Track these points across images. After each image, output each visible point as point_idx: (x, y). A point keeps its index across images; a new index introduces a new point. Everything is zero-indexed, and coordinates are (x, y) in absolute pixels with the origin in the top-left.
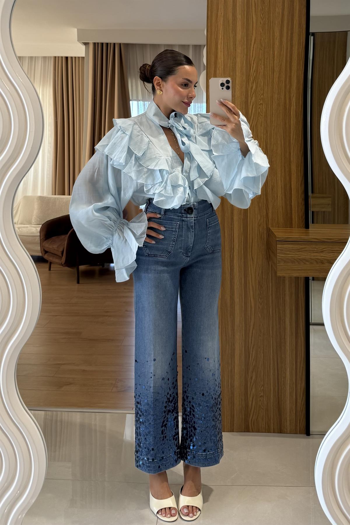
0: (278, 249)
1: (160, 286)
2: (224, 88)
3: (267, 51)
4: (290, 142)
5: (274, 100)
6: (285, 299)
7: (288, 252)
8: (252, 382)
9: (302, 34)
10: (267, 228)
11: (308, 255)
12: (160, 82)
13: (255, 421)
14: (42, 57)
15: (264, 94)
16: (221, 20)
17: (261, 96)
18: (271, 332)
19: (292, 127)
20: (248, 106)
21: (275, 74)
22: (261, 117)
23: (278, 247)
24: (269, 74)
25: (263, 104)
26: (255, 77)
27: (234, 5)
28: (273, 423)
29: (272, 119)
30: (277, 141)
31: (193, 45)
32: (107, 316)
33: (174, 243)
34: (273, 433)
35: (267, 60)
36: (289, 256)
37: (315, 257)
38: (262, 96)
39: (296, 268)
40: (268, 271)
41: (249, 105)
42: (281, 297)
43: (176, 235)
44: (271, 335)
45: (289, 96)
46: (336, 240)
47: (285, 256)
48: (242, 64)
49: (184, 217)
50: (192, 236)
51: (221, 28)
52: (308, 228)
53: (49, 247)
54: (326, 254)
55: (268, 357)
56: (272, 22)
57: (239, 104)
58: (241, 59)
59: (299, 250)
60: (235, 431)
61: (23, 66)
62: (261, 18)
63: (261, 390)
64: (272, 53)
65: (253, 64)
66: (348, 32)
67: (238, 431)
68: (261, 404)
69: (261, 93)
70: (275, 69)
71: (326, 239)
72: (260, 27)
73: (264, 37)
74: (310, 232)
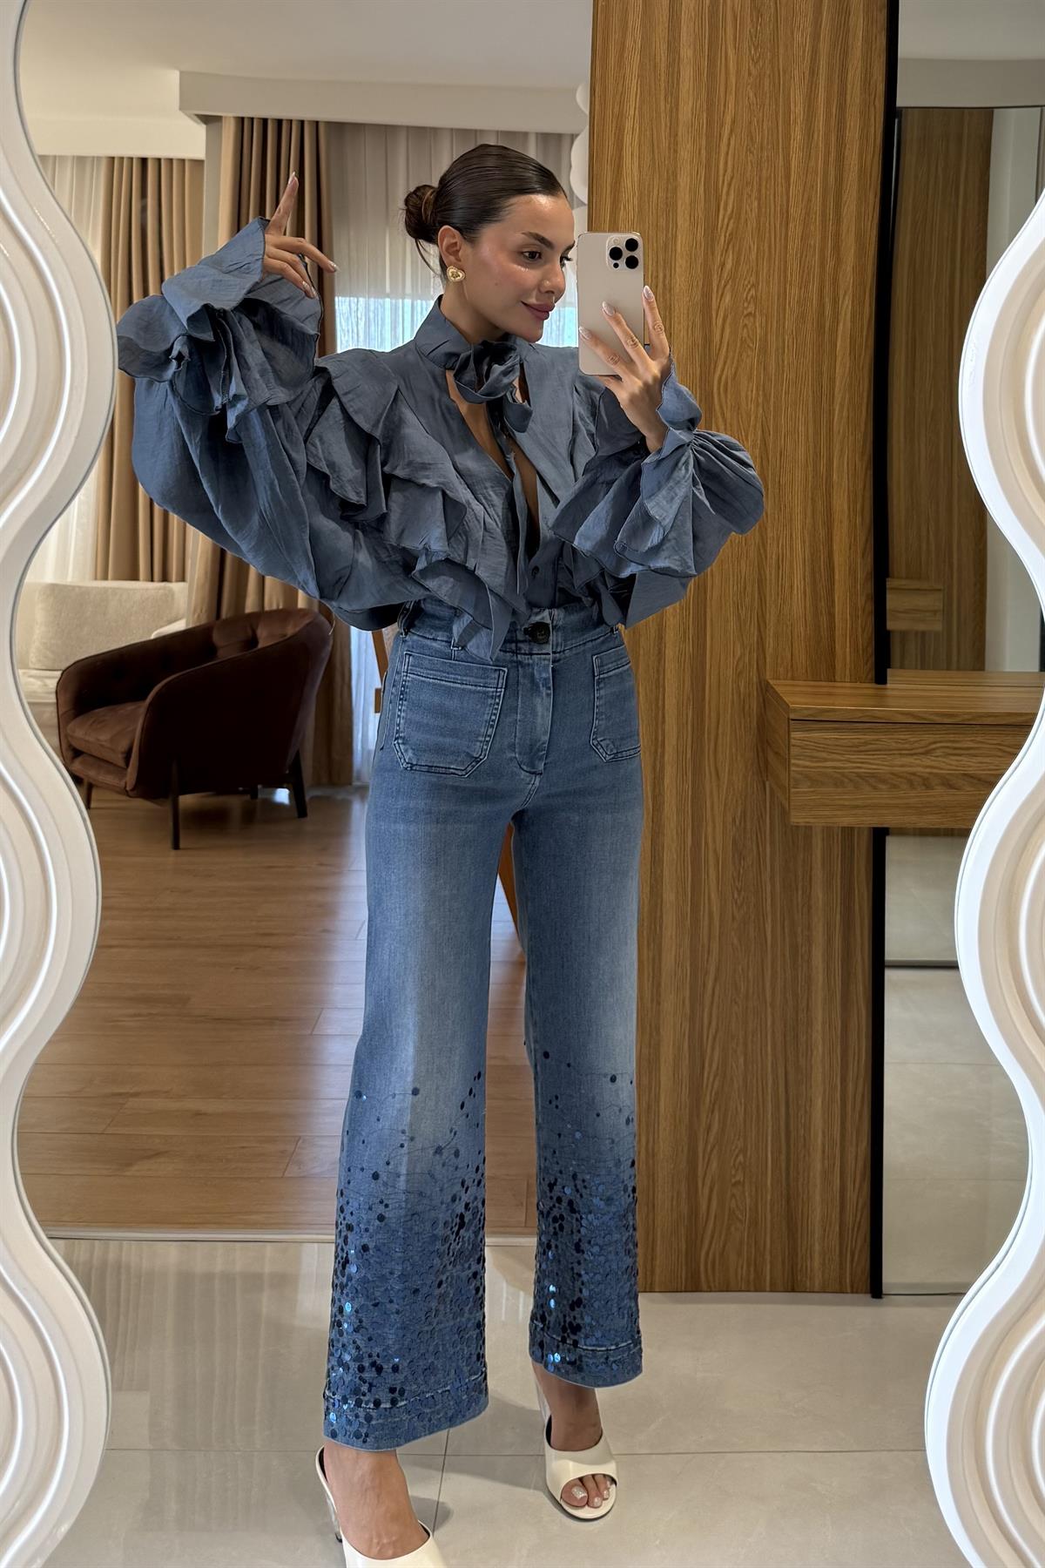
0: (794, 746)
1: (442, 859)
2: (622, 262)
3: (767, 157)
4: (830, 429)
5: (790, 303)
6: (810, 893)
7: (824, 755)
8: (711, 1139)
10: (760, 683)
11: (885, 763)
12: (456, 243)
13: (717, 1256)
14: (74, 157)
15: (758, 285)
16: (634, 62)
17: (750, 290)
18: (768, 991)
19: (837, 384)
20: (710, 318)
21: (791, 225)
22: (749, 353)
23: (795, 739)
24: (773, 227)
25: (755, 316)
26: (731, 234)
27: (673, 17)
28: (771, 1263)
29: (783, 362)
30: (795, 426)
31: (537, 134)
32: (266, 947)
33: (490, 730)
34: (771, 1291)
35: (767, 183)
36: (828, 764)
37: (905, 769)
38: (753, 291)
39: (847, 803)
40: (763, 809)
41: (714, 316)
42: (800, 887)
43: (496, 706)
44: (769, 1000)
45: (834, 291)
46: (966, 717)
47: (813, 765)
48: (695, 194)
49: (523, 651)
50: (548, 710)
51: (634, 85)
52: (884, 681)
53: (87, 738)
54: (940, 759)
55: (759, 1065)
56: (784, 73)
57: (686, 312)
58: (691, 180)
59: (857, 747)
60: (656, 1290)
61: (54, 185)
62: (753, 60)
64: (781, 163)
65: (728, 194)
66: (996, 110)
67: (666, 1290)
68: (737, 1206)
69: (749, 282)
70: (792, 211)
71: (937, 714)
72: (749, 86)
73: (761, 115)
74: (889, 693)
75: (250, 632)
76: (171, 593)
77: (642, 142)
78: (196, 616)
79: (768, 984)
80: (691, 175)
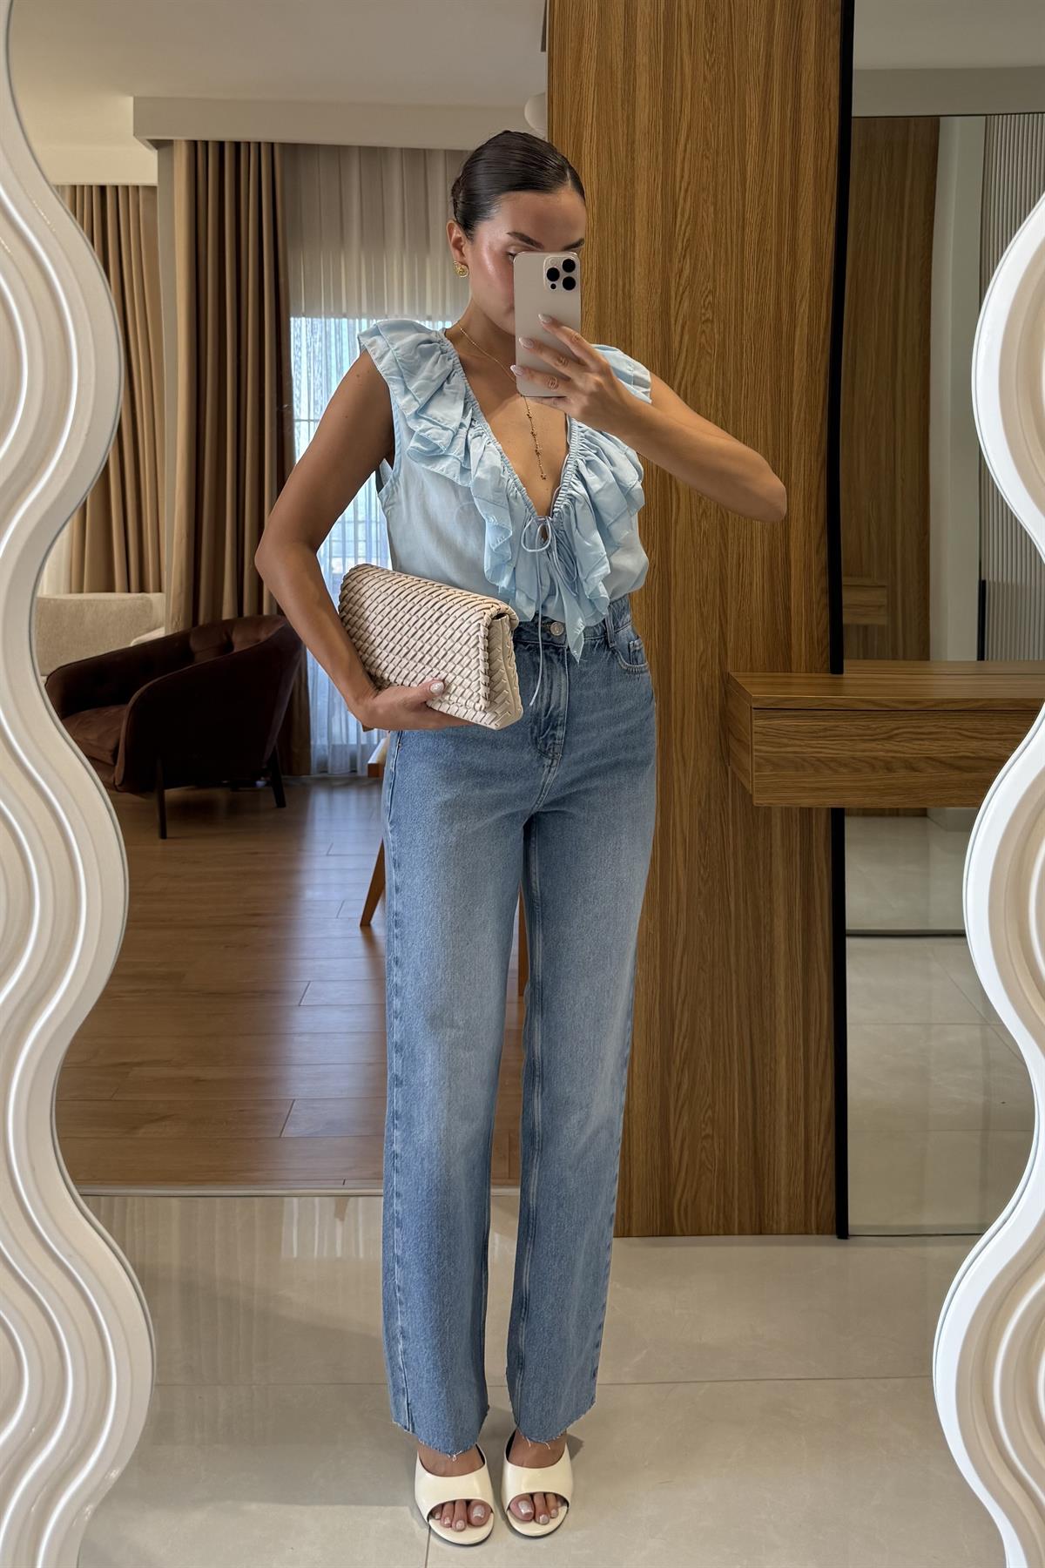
0: (755, 733)
2: (559, 283)
3: (723, 162)
4: (789, 431)
5: (747, 309)
6: (771, 869)
7: (786, 741)
8: (682, 1096)
9: (826, 112)
10: (723, 674)
11: (846, 748)
12: (461, 238)
13: (690, 1204)
15: (715, 291)
16: (590, 68)
17: (707, 296)
18: (733, 959)
19: (796, 387)
20: (669, 325)
21: (748, 231)
22: (708, 359)
23: (756, 726)
24: (729, 231)
25: (712, 321)
26: (688, 240)
27: (628, 23)
28: (739, 1209)
29: (741, 365)
30: (754, 429)
32: (255, 926)
34: (739, 1234)
35: (722, 188)
36: (788, 749)
37: (867, 754)
38: (710, 298)
39: (808, 785)
40: (725, 791)
41: (673, 323)
42: (761, 863)
44: (733, 967)
45: (791, 296)
47: (775, 750)
48: (652, 201)
51: (590, 95)
52: (840, 671)
54: (902, 744)
55: (726, 1027)
56: (739, 77)
57: (645, 319)
58: (648, 187)
59: (817, 732)
60: (634, 1233)
62: (708, 65)
63: (706, 1119)
64: (737, 167)
65: (685, 201)
66: (941, 118)
67: (643, 1234)
68: (707, 1157)
69: (706, 289)
70: (748, 216)
71: (899, 701)
72: (704, 92)
73: (716, 119)
74: (846, 682)
75: (225, 638)
76: (149, 604)
77: (600, 151)
78: (174, 623)
79: (732, 952)
80: (648, 182)
